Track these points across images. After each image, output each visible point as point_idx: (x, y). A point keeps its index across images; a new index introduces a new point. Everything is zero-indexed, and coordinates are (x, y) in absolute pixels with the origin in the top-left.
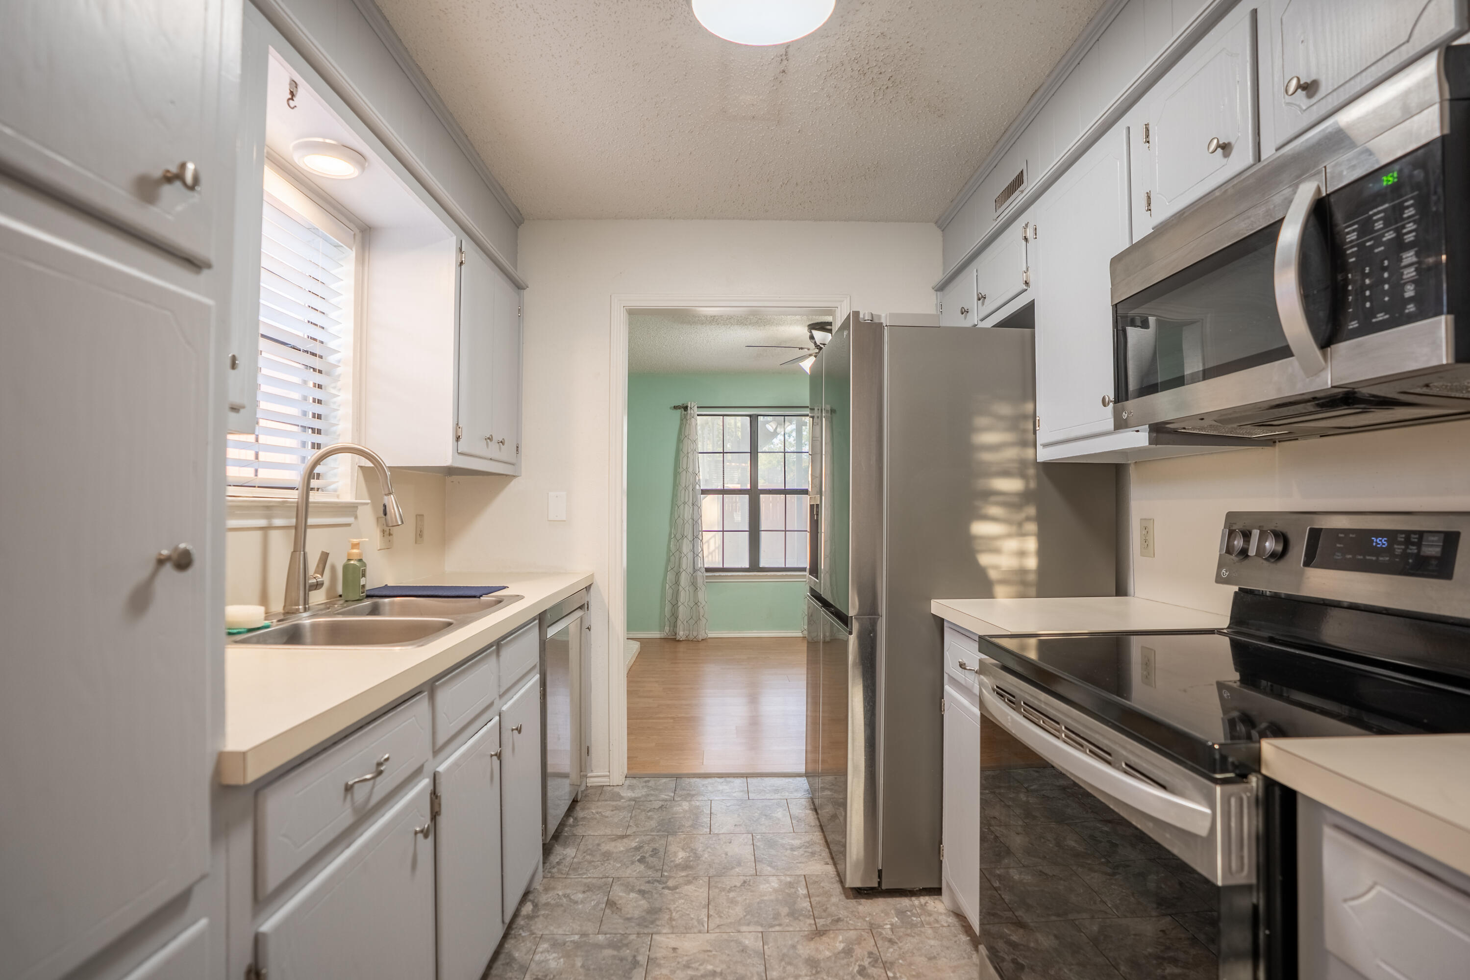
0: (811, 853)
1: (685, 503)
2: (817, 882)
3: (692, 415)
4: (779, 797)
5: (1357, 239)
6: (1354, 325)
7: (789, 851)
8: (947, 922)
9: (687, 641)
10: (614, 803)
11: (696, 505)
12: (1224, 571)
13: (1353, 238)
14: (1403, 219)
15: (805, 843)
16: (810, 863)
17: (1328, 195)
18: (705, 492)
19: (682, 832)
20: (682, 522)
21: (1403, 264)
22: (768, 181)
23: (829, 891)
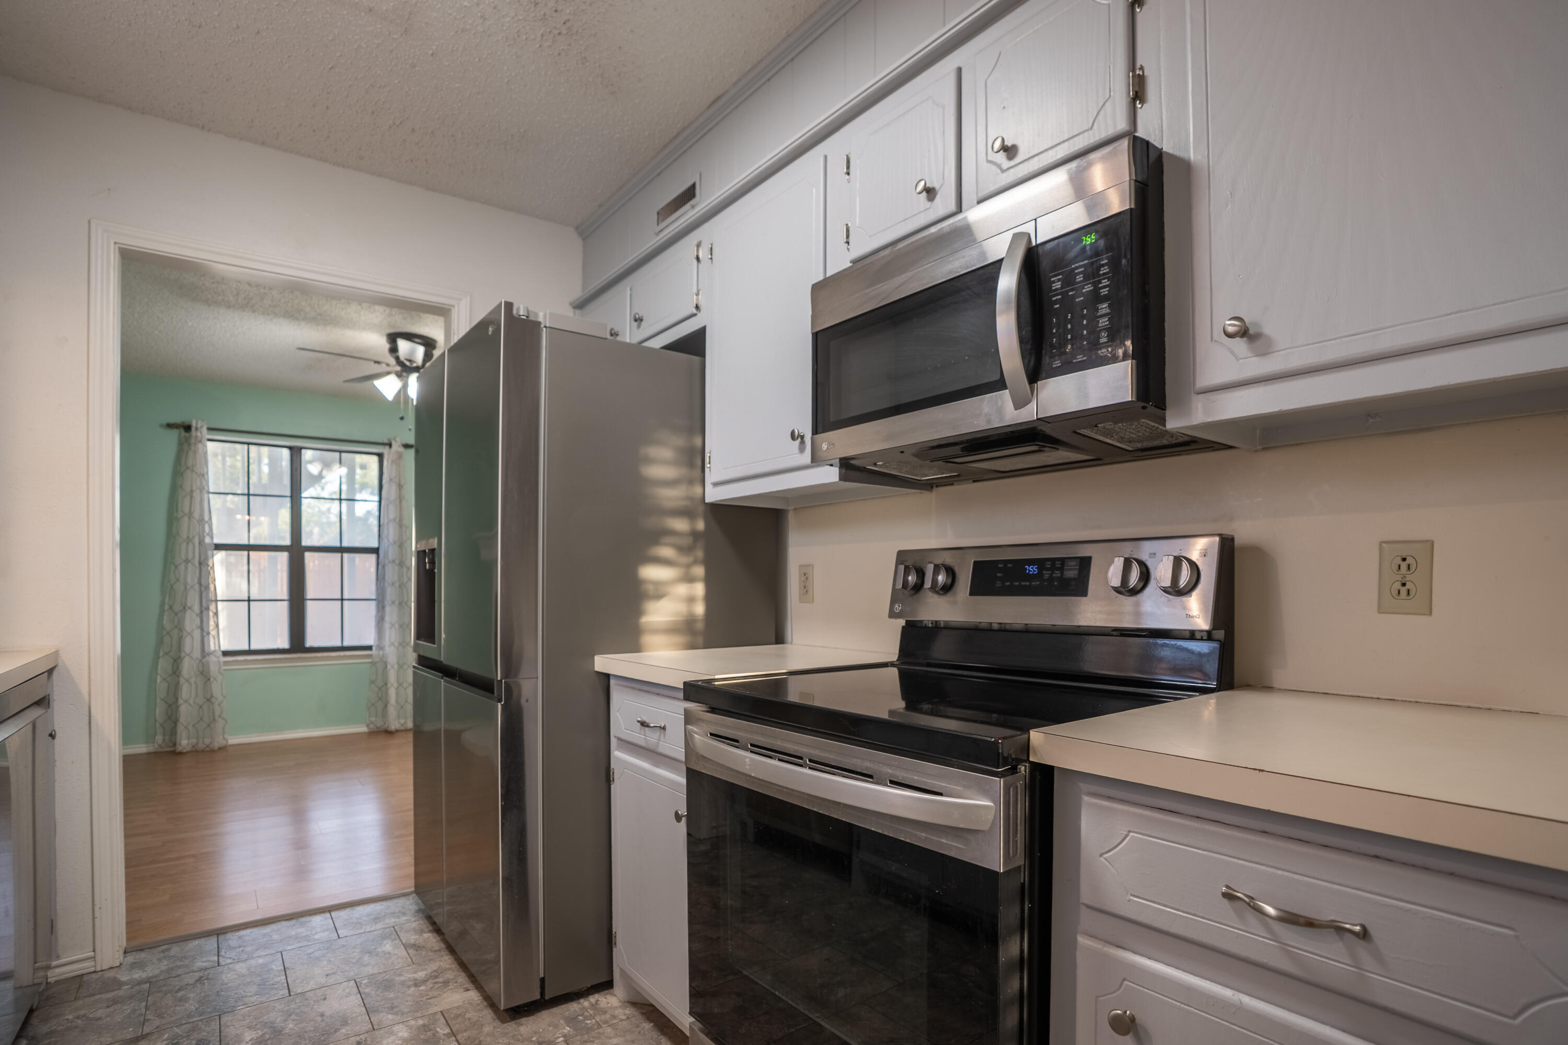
0: (443, 982)
1: (187, 561)
2: (460, 1015)
3: (199, 439)
4: (383, 926)
5: (1062, 288)
6: (1057, 364)
7: (412, 989)
8: (625, 1015)
9: (195, 751)
10: (110, 995)
11: (204, 565)
12: (897, 606)
13: (1058, 287)
14: (1100, 275)
15: (432, 973)
16: (445, 995)
17: (1037, 246)
18: (219, 547)
19: (243, 1005)
20: (182, 588)
21: (1099, 314)
22: (373, 113)
23: (478, 1021)
